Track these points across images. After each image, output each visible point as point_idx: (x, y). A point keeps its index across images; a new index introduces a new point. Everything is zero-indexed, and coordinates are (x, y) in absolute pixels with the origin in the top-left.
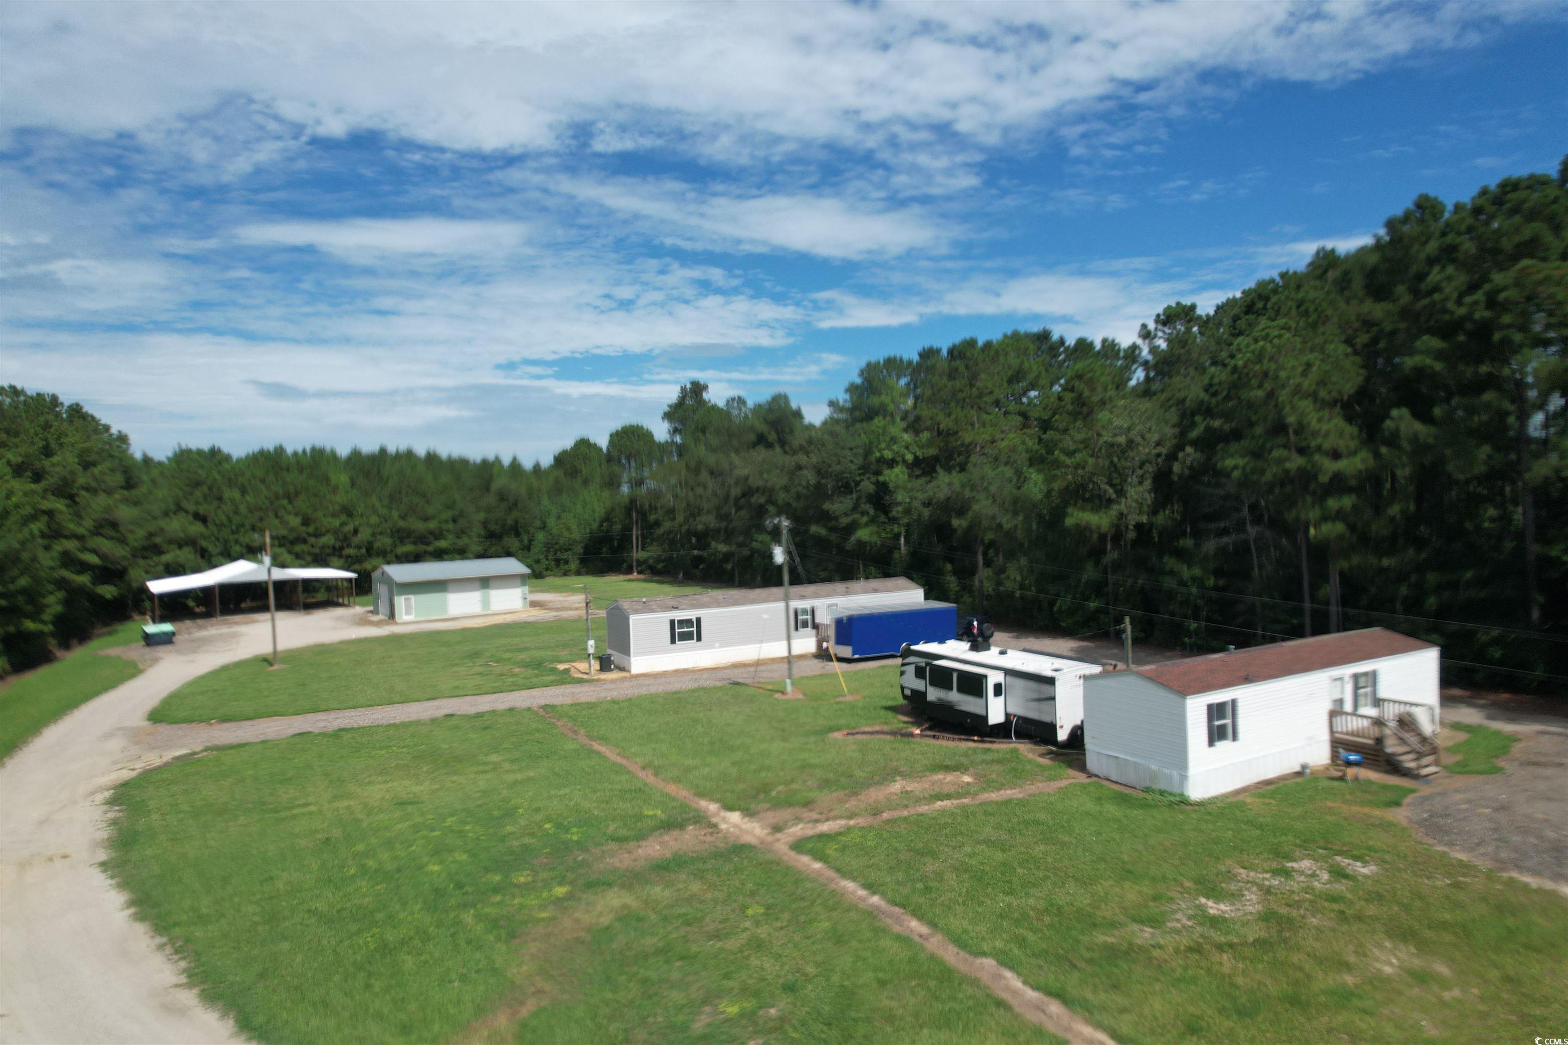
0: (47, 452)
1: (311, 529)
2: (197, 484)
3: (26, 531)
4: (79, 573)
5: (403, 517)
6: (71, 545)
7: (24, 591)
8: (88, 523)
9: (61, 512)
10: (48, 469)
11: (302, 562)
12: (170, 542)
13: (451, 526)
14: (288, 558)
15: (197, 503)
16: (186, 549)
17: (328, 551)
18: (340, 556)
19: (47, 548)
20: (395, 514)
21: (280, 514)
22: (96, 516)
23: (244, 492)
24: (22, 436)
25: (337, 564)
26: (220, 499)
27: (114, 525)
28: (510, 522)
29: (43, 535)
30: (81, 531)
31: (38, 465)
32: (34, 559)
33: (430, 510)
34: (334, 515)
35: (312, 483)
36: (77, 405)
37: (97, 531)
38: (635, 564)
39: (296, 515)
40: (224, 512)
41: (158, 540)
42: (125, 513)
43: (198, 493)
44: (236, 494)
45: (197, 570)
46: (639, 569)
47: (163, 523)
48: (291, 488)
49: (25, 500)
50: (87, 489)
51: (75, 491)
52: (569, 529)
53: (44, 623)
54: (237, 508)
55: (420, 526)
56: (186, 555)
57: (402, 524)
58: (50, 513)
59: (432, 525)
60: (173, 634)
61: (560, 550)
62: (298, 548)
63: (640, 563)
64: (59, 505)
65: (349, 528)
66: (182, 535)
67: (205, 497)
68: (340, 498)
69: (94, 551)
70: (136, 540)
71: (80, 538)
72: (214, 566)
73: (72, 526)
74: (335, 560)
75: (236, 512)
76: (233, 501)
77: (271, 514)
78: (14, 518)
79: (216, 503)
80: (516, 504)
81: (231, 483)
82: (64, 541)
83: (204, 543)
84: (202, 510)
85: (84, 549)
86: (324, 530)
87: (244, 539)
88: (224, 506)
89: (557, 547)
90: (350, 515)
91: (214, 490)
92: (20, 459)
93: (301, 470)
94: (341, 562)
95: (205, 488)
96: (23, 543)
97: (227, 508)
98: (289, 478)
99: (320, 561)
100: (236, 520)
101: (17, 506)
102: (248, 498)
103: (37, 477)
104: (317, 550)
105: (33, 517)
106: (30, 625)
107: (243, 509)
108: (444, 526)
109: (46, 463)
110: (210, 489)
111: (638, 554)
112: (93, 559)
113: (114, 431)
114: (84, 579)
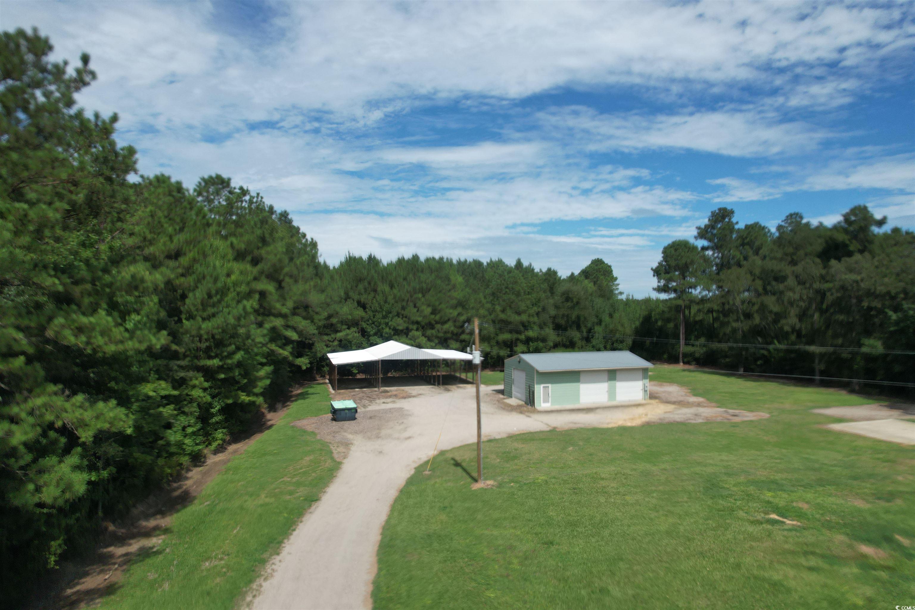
0: (263, 241)
1: (437, 317)
2: (360, 280)
3: (240, 307)
4: (282, 347)
5: (503, 311)
6: (278, 322)
7: (239, 364)
8: (290, 304)
9: (271, 294)
10: (264, 256)
11: (433, 344)
12: (342, 323)
13: (536, 319)
14: (423, 340)
15: (360, 294)
16: (353, 329)
17: (449, 335)
18: (457, 340)
19: (260, 325)
20: (498, 308)
21: (417, 305)
22: (295, 298)
23: (392, 287)
24: (246, 227)
25: (454, 346)
26: (375, 291)
27: (306, 307)
28: (574, 317)
29: (256, 311)
30: (284, 310)
31: (256, 252)
32: (248, 336)
33: (522, 306)
34: (455, 307)
35: (439, 282)
36: (285, 212)
37: (294, 312)
38: (681, 356)
39: (429, 306)
40: (377, 301)
41: (334, 320)
42: (315, 298)
43: (361, 287)
44: (387, 289)
45: (360, 347)
46: (685, 360)
47: (337, 307)
48: (424, 286)
49: (241, 278)
50: (291, 276)
51: (281, 277)
52: (622, 325)
53: (257, 395)
54: (386, 298)
55: (515, 318)
56: (352, 334)
57: (502, 316)
58: (263, 294)
59: (524, 318)
60: (355, 410)
61: (617, 341)
62: (429, 332)
63: (685, 355)
64: (270, 287)
65: (463, 318)
66: (350, 317)
67: (365, 289)
68: (458, 294)
69: (294, 329)
70: (320, 320)
71: (284, 316)
72: (372, 345)
73: (278, 306)
74: (453, 344)
75: (386, 302)
76: (383, 292)
77: (411, 304)
78: (231, 295)
79: (372, 294)
80: (578, 303)
81: (383, 279)
82: (272, 318)
83: (364, 325)
84: (363, 299)
85: (287, 327)
86: (446, 319)
87: (392, 323)
88: (377, 296)
89: (614, 339)
90: (463, 307)
91: (372, 285)
92: (243, 246)
93: (431, 272)
94: (458, 345)
95: (366, 284)
96: (238, 319)
97: (380, 298)
98: (423, 277)
99: (444, 344)
100: (386, 307)
101: (235, 284)
102: (395, 291)
103: (255, 262)
104: (441, 335)
105: (249, 295)
106: (244, 398)
107: (390, 299)
108: (532, 319)
109: (263, 252)
110: (369, 283)
111: (683, 348)
112: (294, 336)
113: (309, 237)
114: (285, 353)
